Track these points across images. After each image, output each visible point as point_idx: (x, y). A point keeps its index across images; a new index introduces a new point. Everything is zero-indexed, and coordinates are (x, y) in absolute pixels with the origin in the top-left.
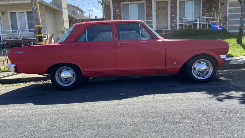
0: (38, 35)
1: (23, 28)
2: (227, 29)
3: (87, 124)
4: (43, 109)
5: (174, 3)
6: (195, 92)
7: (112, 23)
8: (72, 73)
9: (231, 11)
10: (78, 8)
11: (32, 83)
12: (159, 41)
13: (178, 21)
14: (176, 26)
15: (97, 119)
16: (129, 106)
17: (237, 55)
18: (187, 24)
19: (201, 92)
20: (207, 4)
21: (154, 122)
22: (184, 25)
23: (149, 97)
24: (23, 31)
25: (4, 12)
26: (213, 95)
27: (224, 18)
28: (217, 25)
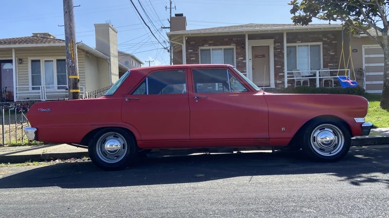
0: (72, 91)
1: (49, 83)
2: (365, 88)
3: (144, 212)
4: (75, 194)
5: (278, 49)
6: (317, 173)
7: (187, 68)
8: (123, 143)
9: (368, 60)
10: (133, 57)
11: (58, 161)
12: (257, 94)
13: (286, 75)
14: (283, 83)
15: (160, 206)
16: (212, 190)
17: (383, 125)
18: (301, 79)
19: (327, 174)
20: (329, 51)
21: (252, 210)
22: (296, 81)
23: (244, 179)
24: (49, 88)
25: (23, 60)
26: (346, 177)
27: (359, 71)
28: (348, 80)
